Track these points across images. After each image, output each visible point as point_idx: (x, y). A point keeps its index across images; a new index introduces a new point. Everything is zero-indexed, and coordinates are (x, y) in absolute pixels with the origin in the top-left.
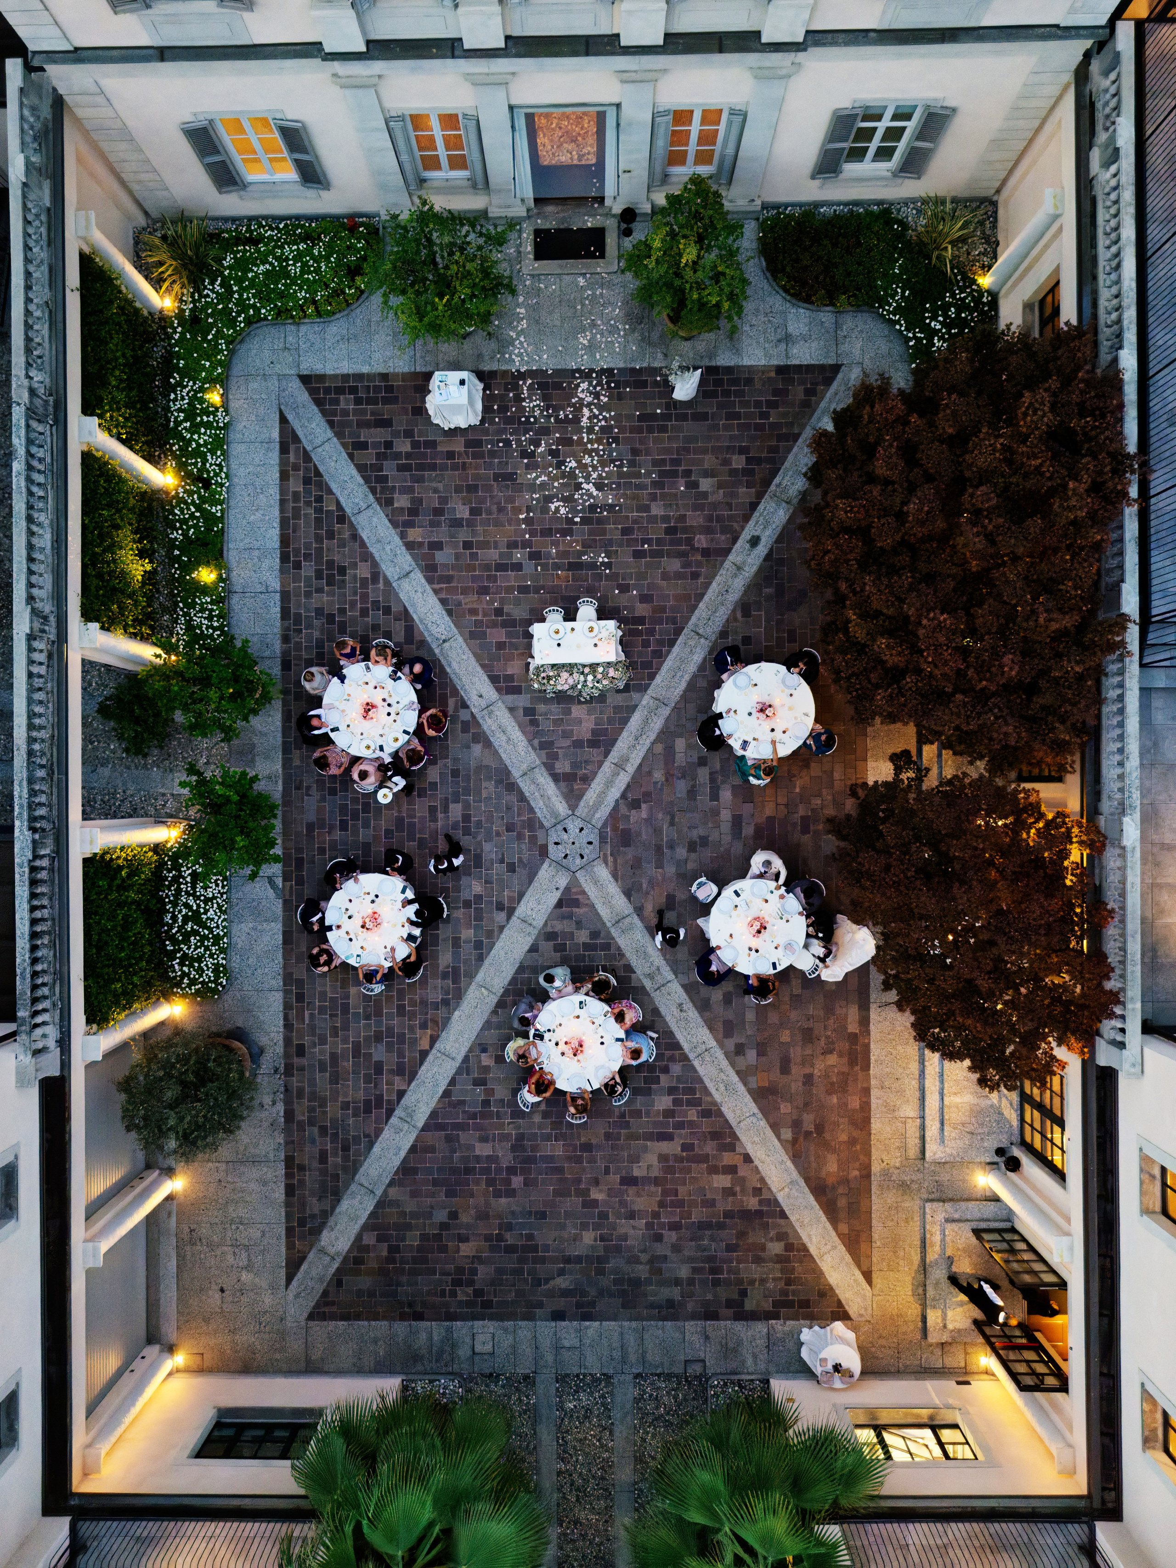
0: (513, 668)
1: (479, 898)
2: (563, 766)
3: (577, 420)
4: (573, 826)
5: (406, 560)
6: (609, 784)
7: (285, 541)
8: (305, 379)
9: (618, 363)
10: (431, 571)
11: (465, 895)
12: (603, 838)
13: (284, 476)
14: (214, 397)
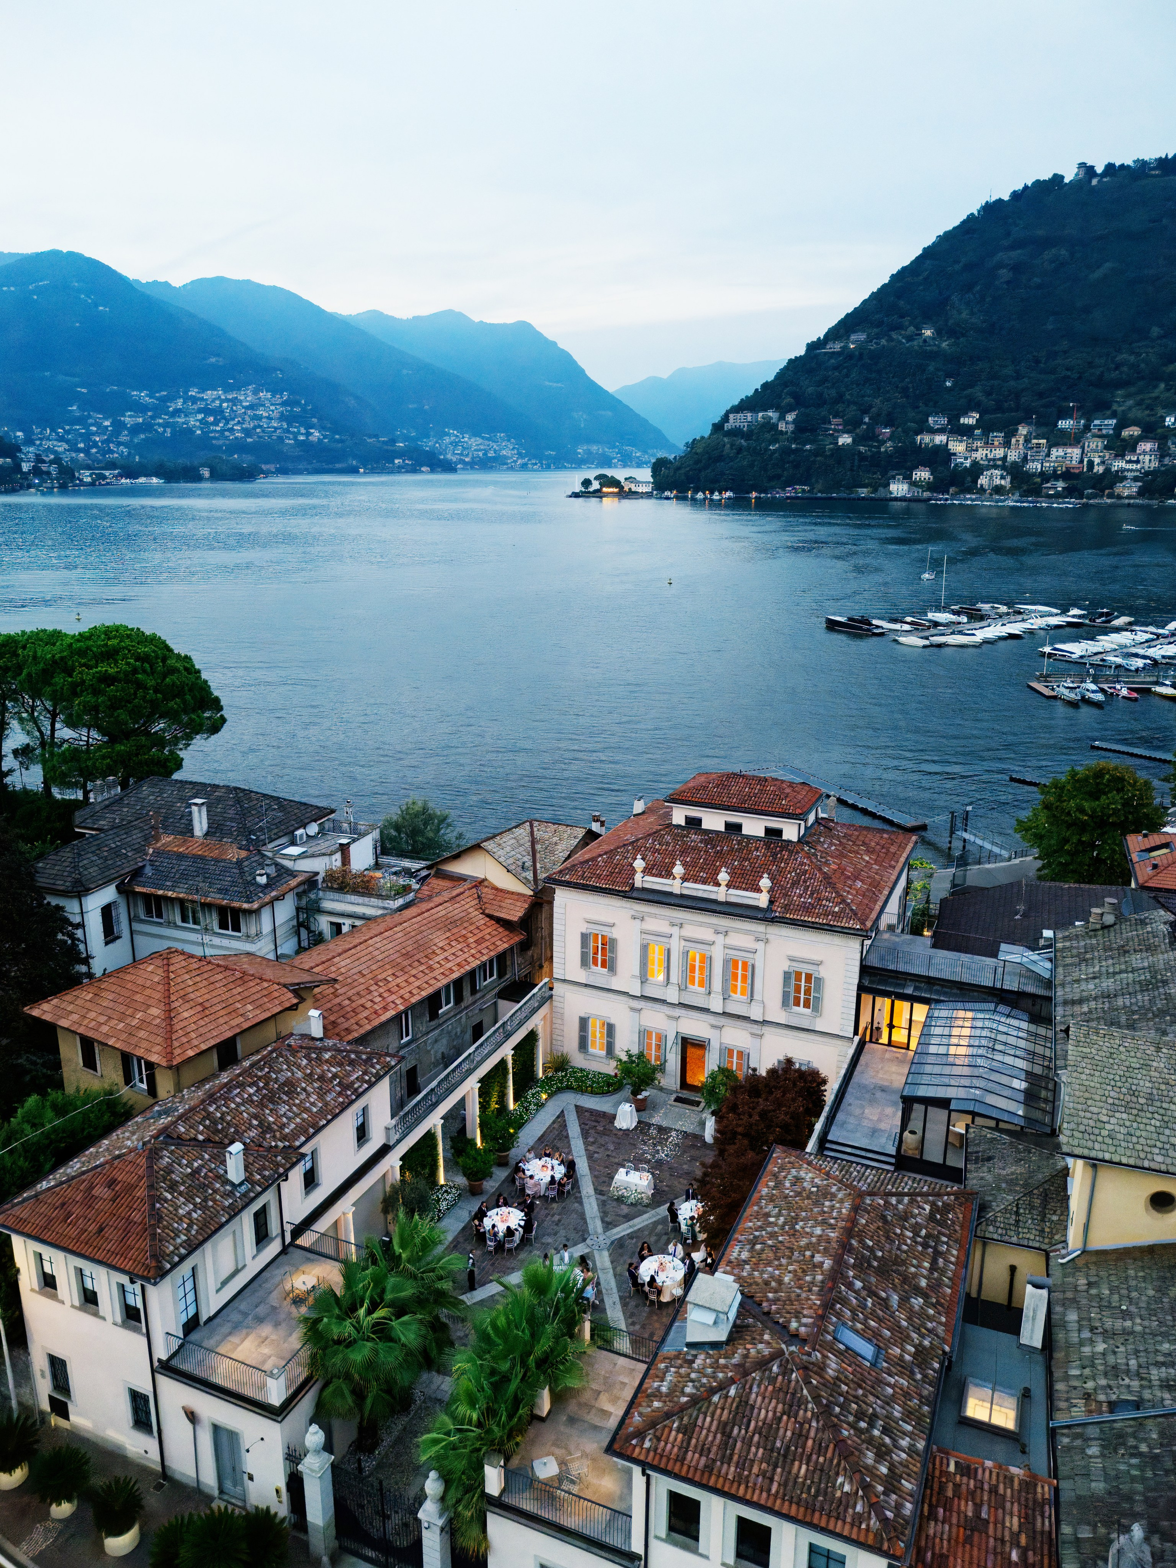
0: (604, 1189)
1: (548, 1244)
2: (607, 1219)
3: (667, 1140)
4: (601, 1238)
5: (583, 1152)
6: (624, 1230)
7: (542, 1136)
8: (576, 1106)
9: (689, 1131)
10: (590, 1157)
11: (543, 1241)
12: (612, 1243)
13: (554, 1122)
14: (544, 1096)
